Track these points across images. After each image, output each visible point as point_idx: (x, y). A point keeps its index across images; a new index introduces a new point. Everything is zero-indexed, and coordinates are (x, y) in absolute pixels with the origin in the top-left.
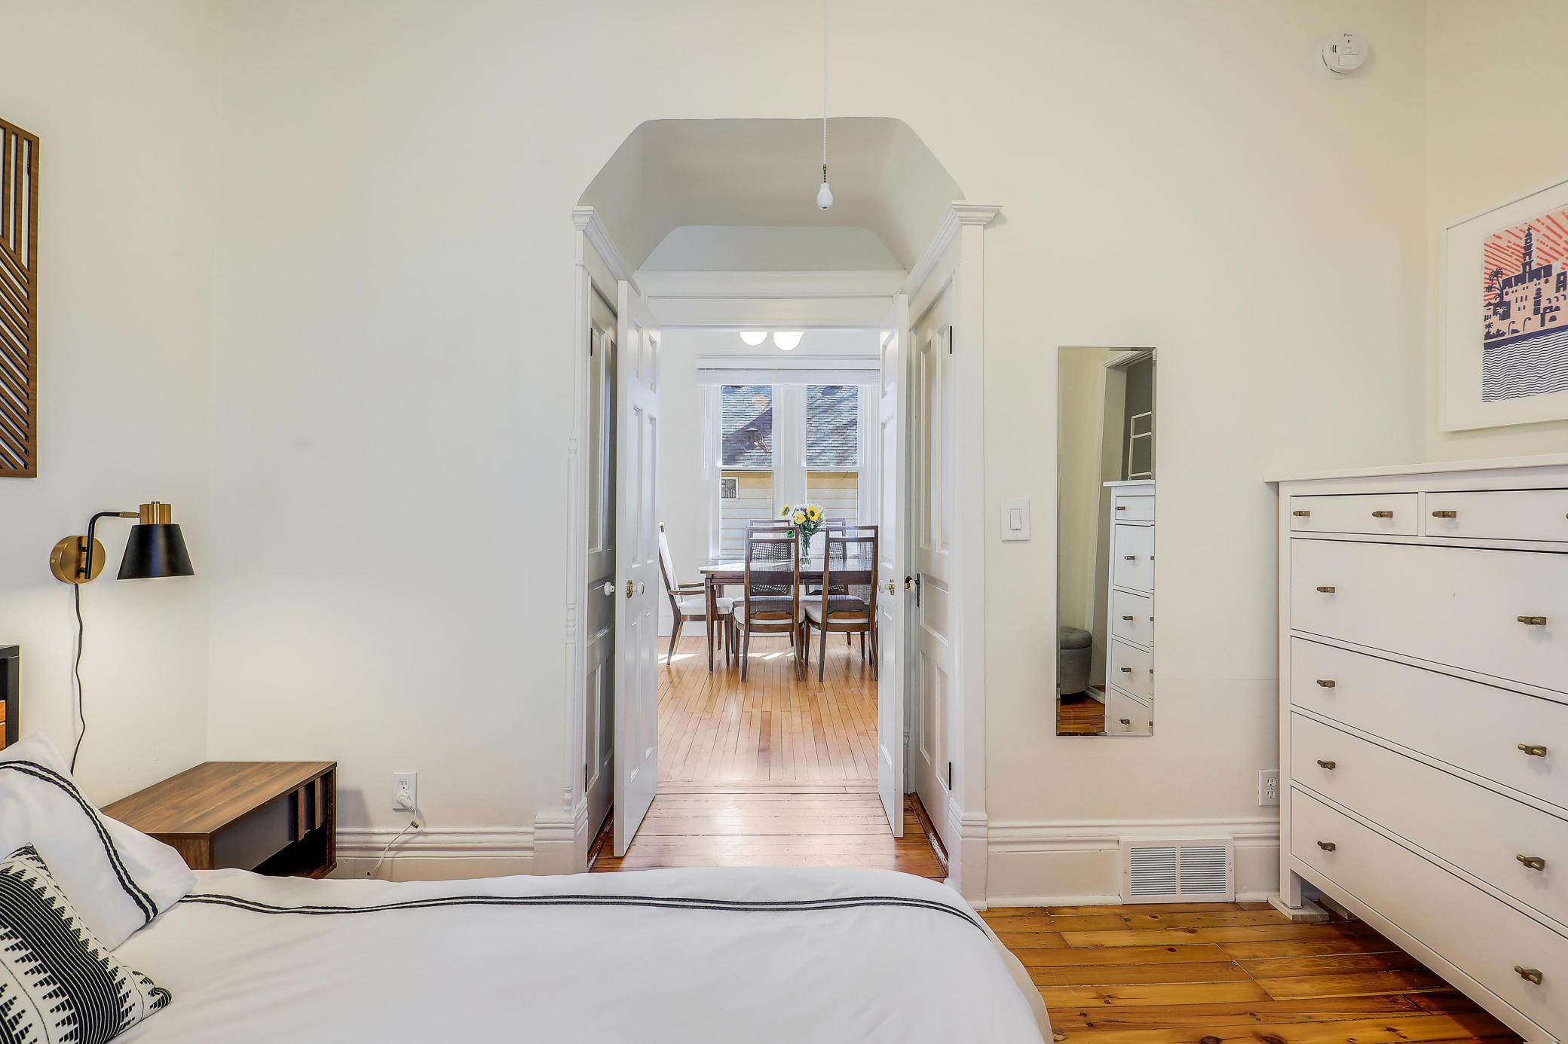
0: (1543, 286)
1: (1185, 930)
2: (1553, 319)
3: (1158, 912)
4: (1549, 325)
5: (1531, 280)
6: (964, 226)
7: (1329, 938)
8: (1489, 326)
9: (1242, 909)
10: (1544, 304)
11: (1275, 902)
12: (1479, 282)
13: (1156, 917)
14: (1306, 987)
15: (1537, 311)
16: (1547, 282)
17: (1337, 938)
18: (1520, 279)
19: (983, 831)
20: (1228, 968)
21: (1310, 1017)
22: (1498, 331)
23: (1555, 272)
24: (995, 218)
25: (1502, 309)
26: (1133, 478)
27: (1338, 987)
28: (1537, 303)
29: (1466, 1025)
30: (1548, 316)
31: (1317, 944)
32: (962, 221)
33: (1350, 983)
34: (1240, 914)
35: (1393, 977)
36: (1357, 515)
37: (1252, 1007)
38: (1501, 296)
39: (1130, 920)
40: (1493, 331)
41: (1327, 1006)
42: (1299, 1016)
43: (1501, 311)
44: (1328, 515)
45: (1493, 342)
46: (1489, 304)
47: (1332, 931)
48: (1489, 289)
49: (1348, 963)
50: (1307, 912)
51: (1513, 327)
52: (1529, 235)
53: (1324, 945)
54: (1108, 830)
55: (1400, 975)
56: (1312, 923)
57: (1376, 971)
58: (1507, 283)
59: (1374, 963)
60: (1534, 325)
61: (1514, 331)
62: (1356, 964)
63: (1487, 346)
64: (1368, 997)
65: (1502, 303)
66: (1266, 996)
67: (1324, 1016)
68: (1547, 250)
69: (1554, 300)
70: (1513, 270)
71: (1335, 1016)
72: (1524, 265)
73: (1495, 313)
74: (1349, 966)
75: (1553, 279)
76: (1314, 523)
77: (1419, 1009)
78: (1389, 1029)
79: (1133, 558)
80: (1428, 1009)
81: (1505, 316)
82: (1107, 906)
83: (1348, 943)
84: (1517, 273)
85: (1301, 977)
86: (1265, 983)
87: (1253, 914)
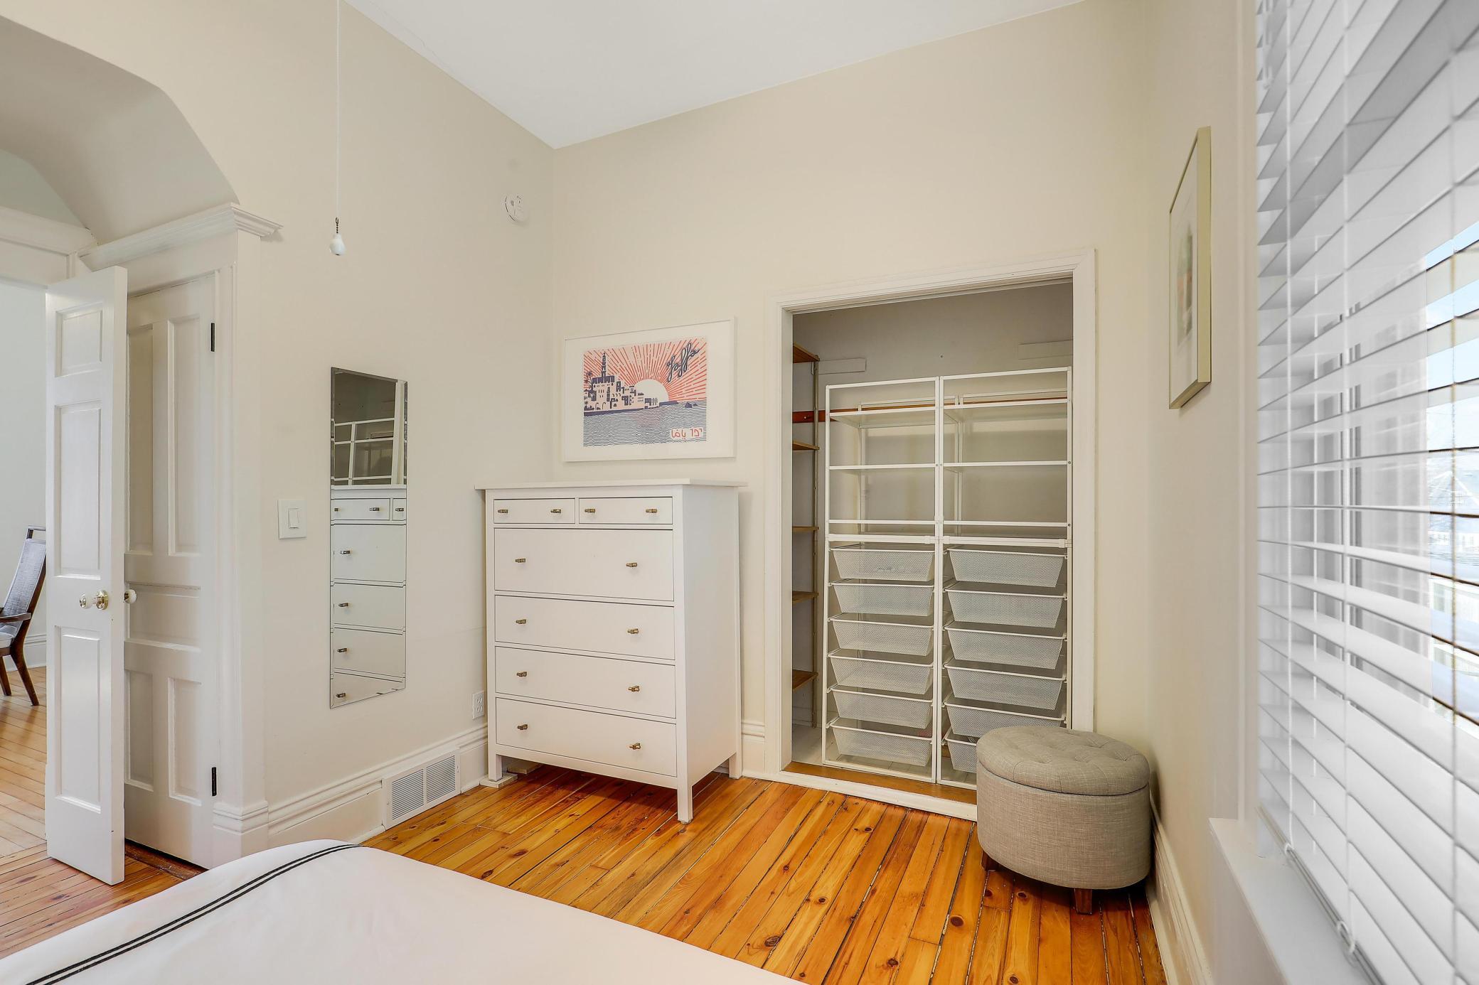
0: (610, 386)
1: (438, 825)
2: (615, 405)
3: (413, 823)
4: (614, 408)
5: (605, 382)
6: (239, 231)
7: (520, 789)
8: (586, 403)
9: (467, 796)
10: (611, 397)
11: (485, 782)
12: (582, 378)
13: (414, 827)
14: (523, 818)
15: (608, 400)
16: (612, 384)
17: (527, 785)
18: (600, 380)
19: (264, 818)
20: (477, 831)
21: (532, 832)
22: (591, 407)
23: (616, 380)
24: (271, 234)
25: (592, 393)
26: (355, 483)
27: (539, 809)
28: (608, 395)
29: (602, 796)
30: (613, 403)
31: (518, 794)
32: (239, 225)
33: (543, 805)
34: (467, 799)
35: (561, 791)
36: (541, 512)
37: (499, 845)
38: (592, 387)
39: (397, 838)
40: (588, 406)
41: (538, 821)
42: (526, 835)
43: (592, 395)
44: (520, 511)
45: (589, 413)
46: (586, 390)
47: (521, 784)
48: (586, 381)
49: (537, 795)
50: (507, 779)
51: (598, 406)
52: (604, 356)
53: (522, 792)
54: (372, 775)
55: (564, 788)
56: (510, 785)
57: (552, 792)
58: (595, 380)
59: (550, 789)
60: (607, 408)
61: (598, 408)
62: (541, 794)
63: (586, 414)
64: (555, 806)
65: (592, 392)
66: (505, 834)
67: (539, 827)
68: (612, 367)
69: (615, 395)
70: (598, 375)
71: (542, 825)
72: (602, 373)
73: (589, 396)
74: (539, 796)
75: (615, 384)
76: (510, 518)
77: (579, 799)
78: (571, 816)
79: (348, 552)
80: (583, 797)
81: (594, 399)
82: (374, 838)
83: (533, 786)
84: (599, 376)
85: (518, 815)
86: (499, 829)
87: (475, 795)
